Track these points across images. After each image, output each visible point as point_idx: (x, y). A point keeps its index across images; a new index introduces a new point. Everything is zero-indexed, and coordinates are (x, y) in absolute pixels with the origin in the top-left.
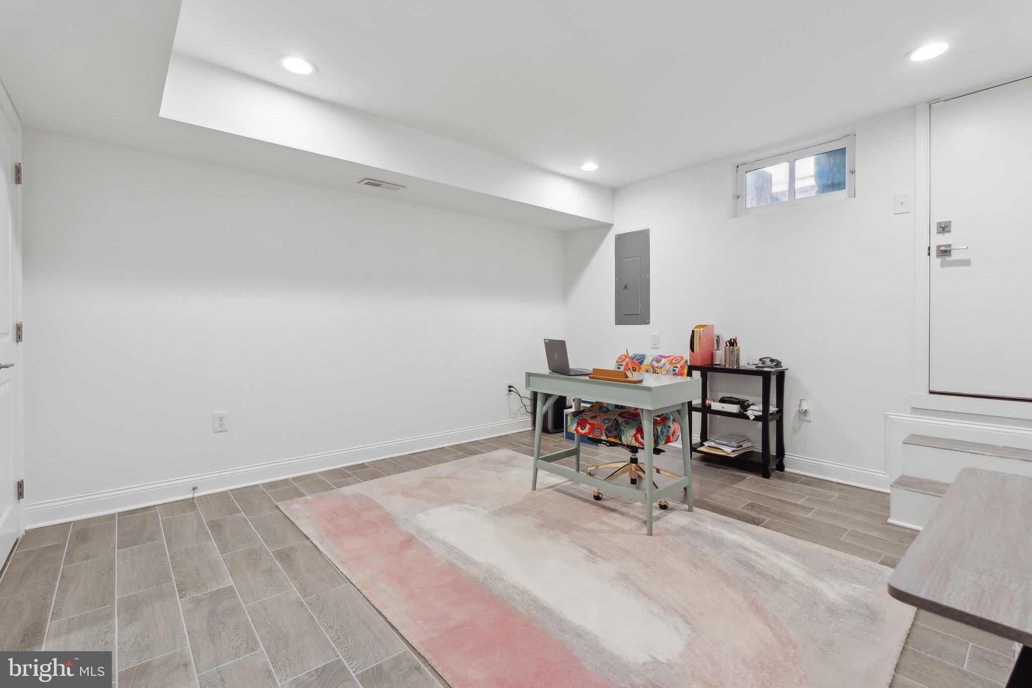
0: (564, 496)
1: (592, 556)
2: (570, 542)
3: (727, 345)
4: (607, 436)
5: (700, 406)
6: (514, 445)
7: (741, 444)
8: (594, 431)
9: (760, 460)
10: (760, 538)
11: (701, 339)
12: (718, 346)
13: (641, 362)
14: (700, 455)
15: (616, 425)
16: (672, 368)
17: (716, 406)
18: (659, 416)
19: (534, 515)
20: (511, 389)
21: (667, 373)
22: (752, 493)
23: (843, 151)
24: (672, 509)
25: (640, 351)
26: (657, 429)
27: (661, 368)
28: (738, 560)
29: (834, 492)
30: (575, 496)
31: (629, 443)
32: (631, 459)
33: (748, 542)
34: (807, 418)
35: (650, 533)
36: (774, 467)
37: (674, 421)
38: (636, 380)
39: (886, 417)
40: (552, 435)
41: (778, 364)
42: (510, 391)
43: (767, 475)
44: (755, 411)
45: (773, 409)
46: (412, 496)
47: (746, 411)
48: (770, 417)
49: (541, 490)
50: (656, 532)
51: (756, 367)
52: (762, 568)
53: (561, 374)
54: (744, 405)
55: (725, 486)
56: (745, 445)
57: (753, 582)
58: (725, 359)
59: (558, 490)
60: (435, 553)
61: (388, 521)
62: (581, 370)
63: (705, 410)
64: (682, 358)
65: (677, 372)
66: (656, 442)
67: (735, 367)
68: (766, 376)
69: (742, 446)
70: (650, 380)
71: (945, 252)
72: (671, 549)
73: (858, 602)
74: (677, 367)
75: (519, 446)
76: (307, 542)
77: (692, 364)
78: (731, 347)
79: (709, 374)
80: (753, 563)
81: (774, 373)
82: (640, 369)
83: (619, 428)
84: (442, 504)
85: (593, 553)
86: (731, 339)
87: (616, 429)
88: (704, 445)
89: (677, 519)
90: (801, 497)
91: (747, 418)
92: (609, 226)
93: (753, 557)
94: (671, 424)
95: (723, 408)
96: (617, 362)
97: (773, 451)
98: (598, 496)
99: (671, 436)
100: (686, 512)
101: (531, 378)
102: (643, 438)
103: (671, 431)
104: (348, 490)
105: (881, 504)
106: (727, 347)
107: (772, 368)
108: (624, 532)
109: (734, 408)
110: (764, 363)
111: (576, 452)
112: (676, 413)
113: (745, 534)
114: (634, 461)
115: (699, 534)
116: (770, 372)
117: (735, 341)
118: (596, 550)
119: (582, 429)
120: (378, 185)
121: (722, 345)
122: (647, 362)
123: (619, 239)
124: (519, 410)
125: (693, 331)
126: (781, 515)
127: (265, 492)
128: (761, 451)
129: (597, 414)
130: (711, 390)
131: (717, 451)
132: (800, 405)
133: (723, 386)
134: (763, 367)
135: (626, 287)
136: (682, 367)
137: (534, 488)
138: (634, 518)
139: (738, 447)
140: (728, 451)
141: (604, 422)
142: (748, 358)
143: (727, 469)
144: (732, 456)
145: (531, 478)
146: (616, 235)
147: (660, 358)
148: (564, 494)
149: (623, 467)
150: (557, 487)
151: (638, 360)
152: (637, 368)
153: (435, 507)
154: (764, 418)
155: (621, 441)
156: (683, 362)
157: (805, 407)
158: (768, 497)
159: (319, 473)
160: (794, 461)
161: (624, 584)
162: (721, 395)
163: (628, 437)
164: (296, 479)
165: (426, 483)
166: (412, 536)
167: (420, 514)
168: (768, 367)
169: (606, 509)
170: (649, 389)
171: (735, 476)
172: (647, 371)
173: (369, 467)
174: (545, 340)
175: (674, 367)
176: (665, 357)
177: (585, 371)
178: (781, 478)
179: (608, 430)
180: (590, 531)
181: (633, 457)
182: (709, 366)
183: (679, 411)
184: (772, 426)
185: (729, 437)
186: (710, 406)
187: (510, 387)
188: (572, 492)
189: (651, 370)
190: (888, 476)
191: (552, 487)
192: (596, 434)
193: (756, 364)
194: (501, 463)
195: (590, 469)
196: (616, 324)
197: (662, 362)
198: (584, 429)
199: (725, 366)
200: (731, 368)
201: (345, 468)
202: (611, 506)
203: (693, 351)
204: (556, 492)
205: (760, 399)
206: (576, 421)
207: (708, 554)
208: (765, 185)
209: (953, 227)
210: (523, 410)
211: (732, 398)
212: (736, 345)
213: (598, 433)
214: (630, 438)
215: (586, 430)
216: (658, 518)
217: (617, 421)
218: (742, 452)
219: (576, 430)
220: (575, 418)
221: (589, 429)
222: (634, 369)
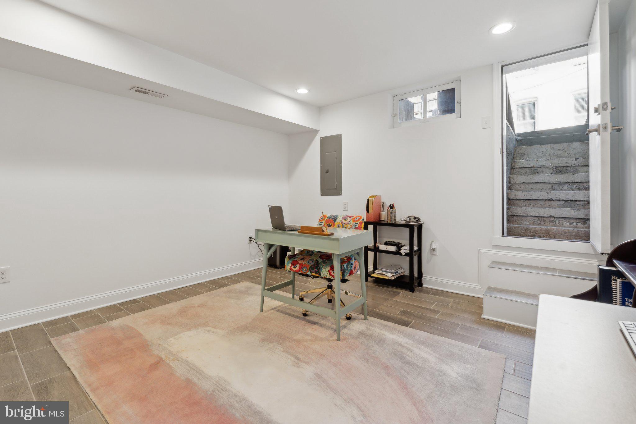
0: (282, 315)
1: (297, 361)
2: (282, 352)
3: (388, 209)
4: (311, 272)
5: (373, 248)
6: (252, 278)
7: (397, 271)
8: (302, 269)
9: (408, 280)
10: (408, 336)
11: (373, 205)
12: (383, 209)
13: (335, 221)
14: (372, 279)
15: (317, 264)
16: (354, 224)
17: (382, 247)
18: (346, 257)
19: (259, 332)
20: (251, 239)
21: (351, 227)
22: (404, 303)
23: (453, 90)
24: (354, 319)
25: (334, 213)
26: (344, 266)
27: (347, 224)
28: (395, 355)
29: (451, 299)
30: (289, 314)
31: (325, 277)
32: (328, 286)
33: (402, 340)
34: (435, 253)
35: (339, 339)
36: (417, 284)
37: (355, 259)
38: (329, 233)
39: (479, 250)
40: (280, 270)
41: (419, 220)
42: (251, 241)
43: (412, 290)
44: (405, 250)
45: (416, 248)
46: (168, 324)
47: (400, 250)
48: (414, 254)
49: (266, 311)
50: (342, 338)
51: (405, 222)
52: (410, 359)
53: (280, 230)
54: (399, 246)
55: (388, 299)
56: (400, 271)
57: (404, 370)
58: (387, 217)
59: (279, 311)
60: (177, 372)
61: (144, 346)
62: (294, 227)
63: (376, 250)
64: (361, 217)
65: (357, 226)
66: (343, 275)
67: (393, 222)
68: (411, 227)
69: (397, 272)
70: (340, 233)
72: (352, 350)
73: (469, 378)
74: (357, 224)
75: (256, 279)
76: (68, 373)
77: (368, 221)
78: (391, 210)
79: (378, 226)
80: (404, 356)
81: (416, 225)
82: (334, 225)
83: (319, 266)
84: (190, 329)
85: (298, 358)
86: (391, 205)
87: (317, 267)
88: (375, 273)
89: (357, 326)
90: (432, 304)
91: (400, 254)
92: (317, 131)
93: (404, 350)
94: (352, 261)
95: (386, 248)
96: (320, 220)
97: (416, 274)
98: (305, 314)
99: (353, 270)
100: (363, 321)
101: (260, 233)
102: (334, 272)
103: (353, 266)
104: (115, 323)
105: (477, 305)
106: (388, 210)
107: (415, 222)
108: (322, 339)
109: (393, 249)
110: (410, 219)
111: (292, 283)
112: (356, 254)
113: (400, 334)
114: (330, 287)
115: (370, 337)
116: (414, 225)
117: (393, 205)
118: (301, 356)
119: (294, 268)
120: (146, 93)
121: (386, 208)
122: (338, 220)
123: (323, 140)
124: (257, 254)
125: (368, 200)
126: (421, 317)
127: (43, 330)
128: (409, 275)
129: (305, 256)
130: (380, 237)
131: (382, 276)
132: (431, 245)
133: (387, 234)
134: (409, 222)
135: (327, 171)
136: (361, 223)
137: (262, 310)
138: (329, 328)
139: (395, 273)
140: (389, 276)
141: (309, 262)
142: (401, 217)
143: (389, 287)
144: (392, 279)
145: (260, 303)
146: (321, 138)
147: (347, 218)
148: (282, 313)
149: (323, 292)
150: (279, 308)
151: (333, 219)
152: (332, 224)
153: (185, 332)
154: (410, 254)
155: (320, 275)
156: (361, 220)
157: (434, 246)
158: (413, 305)
159: (96, 310)
160: (429, 281)
161: (318, 383)
162: (385, 240)
163: (325, 272)
164: (73, 316)
165: (182, 312)
166: (161, 359)
167: (171, 339)
168: (413, 222)
169: (311, 323)
170: (337, 240)
171: (394, 292)
172: (339, 226)
173: (140, 302)
174: (269, 206)
175: (356, 223)
176: (350, 217)
177: (295, 227)
178: (421, 291)
179: (312, 268)
180: (298, 341)
181: (330, 285)
182: (378, 222)
183: (358, 253)
184: (415, 259)
185: (390, 267)
186: (378, 247)
187: (251, 238)
188: (288, 311)
189: (341, 225)
190: (480, 287)
191: (274, 308)
192: (304, 270)
193: (405, 220)
194: (241, 292)
195: (301, 293)
196: (321, 195)
197: (348, 220)
198: (296, 268)
199: (387, 222)
200: (391, 223)
201: (120, 304)
202: (314, 320)
203: (368, 212)
204: (277, 312)
205: (408, 242)
206: (290, 262)
207: (376, 351)
208: (410, 108)
210: (260, 254)
211: (391, 242)
212: (394, 208)
213: (305, 270)
214: (326, 273)
215: (297, 268)
216: (345, 327)
217: (318, 261)
218: (398, 276)
219: (291, 268)
220: (290, 260)
221: (299, 267)
222: (330, 225)
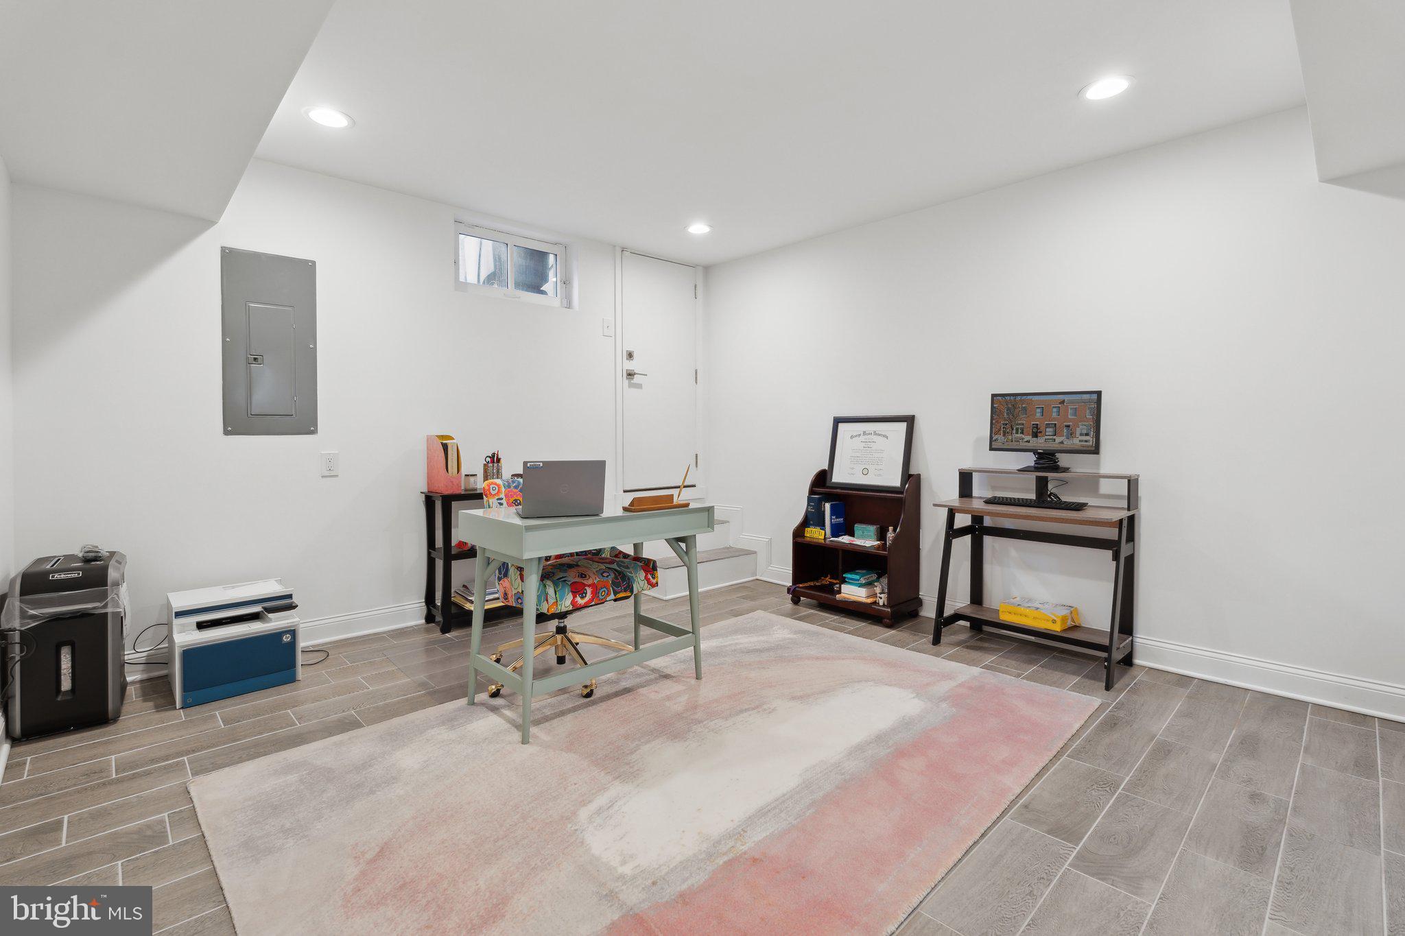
2: (727, 720)
15: (619, 574)
32: (558, 628)
71: (630, 375)
78: (495, 464)
87: (623, 579)
114: (562, 630)
118: (743, 707)
125: (445, 445)
135: (256, 358)
155: (632, 591)
163: (640, 582)
196: (226, 434)
206: (569, 590)
209: (635, 355)
213: (604, 593)
215: (589, 596)
219: (575, 602)
221: (592, 593)
222: (519, 502)
